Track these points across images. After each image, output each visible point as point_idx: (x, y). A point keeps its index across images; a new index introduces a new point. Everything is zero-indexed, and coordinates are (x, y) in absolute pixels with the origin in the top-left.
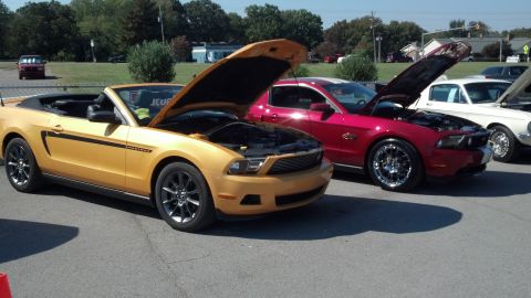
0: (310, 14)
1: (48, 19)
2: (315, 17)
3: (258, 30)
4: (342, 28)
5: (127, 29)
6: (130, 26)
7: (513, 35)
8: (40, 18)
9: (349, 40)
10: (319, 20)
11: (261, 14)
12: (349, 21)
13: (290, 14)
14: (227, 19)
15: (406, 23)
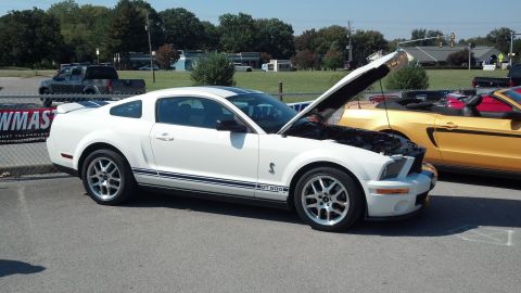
0: (281, 23)
1: (33, 27)
2: (287, 26)
3: (233, 39)
4: (311, 36)
5: (114, 37)
6: (116, 34)
7: (474, 43)
8: (24, 26)
9: (318, 49)
10: (290, 29)
11: (236, 23)
12: (317, 30)
13: (263, 23)
14: (202, 27)
15: (371, 32)
